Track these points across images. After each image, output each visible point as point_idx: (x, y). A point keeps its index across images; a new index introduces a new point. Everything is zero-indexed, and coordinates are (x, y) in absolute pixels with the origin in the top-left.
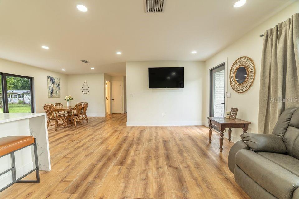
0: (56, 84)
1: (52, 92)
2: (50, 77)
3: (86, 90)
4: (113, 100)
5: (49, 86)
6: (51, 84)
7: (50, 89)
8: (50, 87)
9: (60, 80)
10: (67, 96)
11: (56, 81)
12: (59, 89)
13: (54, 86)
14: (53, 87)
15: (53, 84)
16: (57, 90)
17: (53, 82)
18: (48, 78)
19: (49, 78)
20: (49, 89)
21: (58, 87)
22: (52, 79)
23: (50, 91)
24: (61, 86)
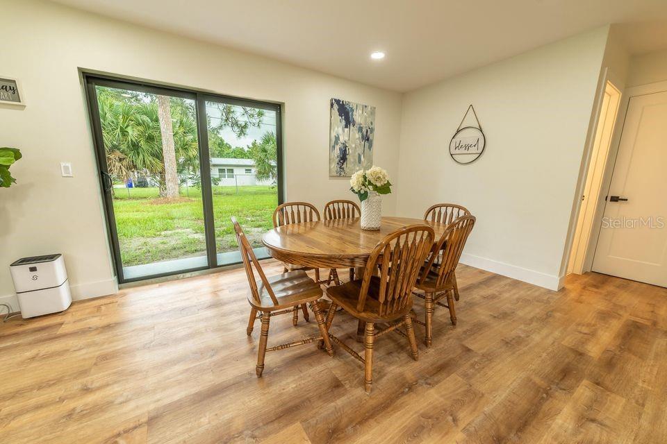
0: (360, 129)
1: (343, 158)
2: (338, 102)
3: (467, 147)
4: (615, 199)
5: (334, 134)
6: (340, 130)
7: (337, 148)
8: (337, 138)
9: (373, 113)
10: (361, 172)
11: (358, 117)
12: (370, 147)
13: (350, 137)
14: (347, 138)
15: (346, 130)
16: (360, 151)
17: (348, 122)
18: (332, 105)
19: (336, 107)
20: (334, 147)
21: (367, 139)
22: (344, 111)
23: (337, 152)
24: (377, 137)
